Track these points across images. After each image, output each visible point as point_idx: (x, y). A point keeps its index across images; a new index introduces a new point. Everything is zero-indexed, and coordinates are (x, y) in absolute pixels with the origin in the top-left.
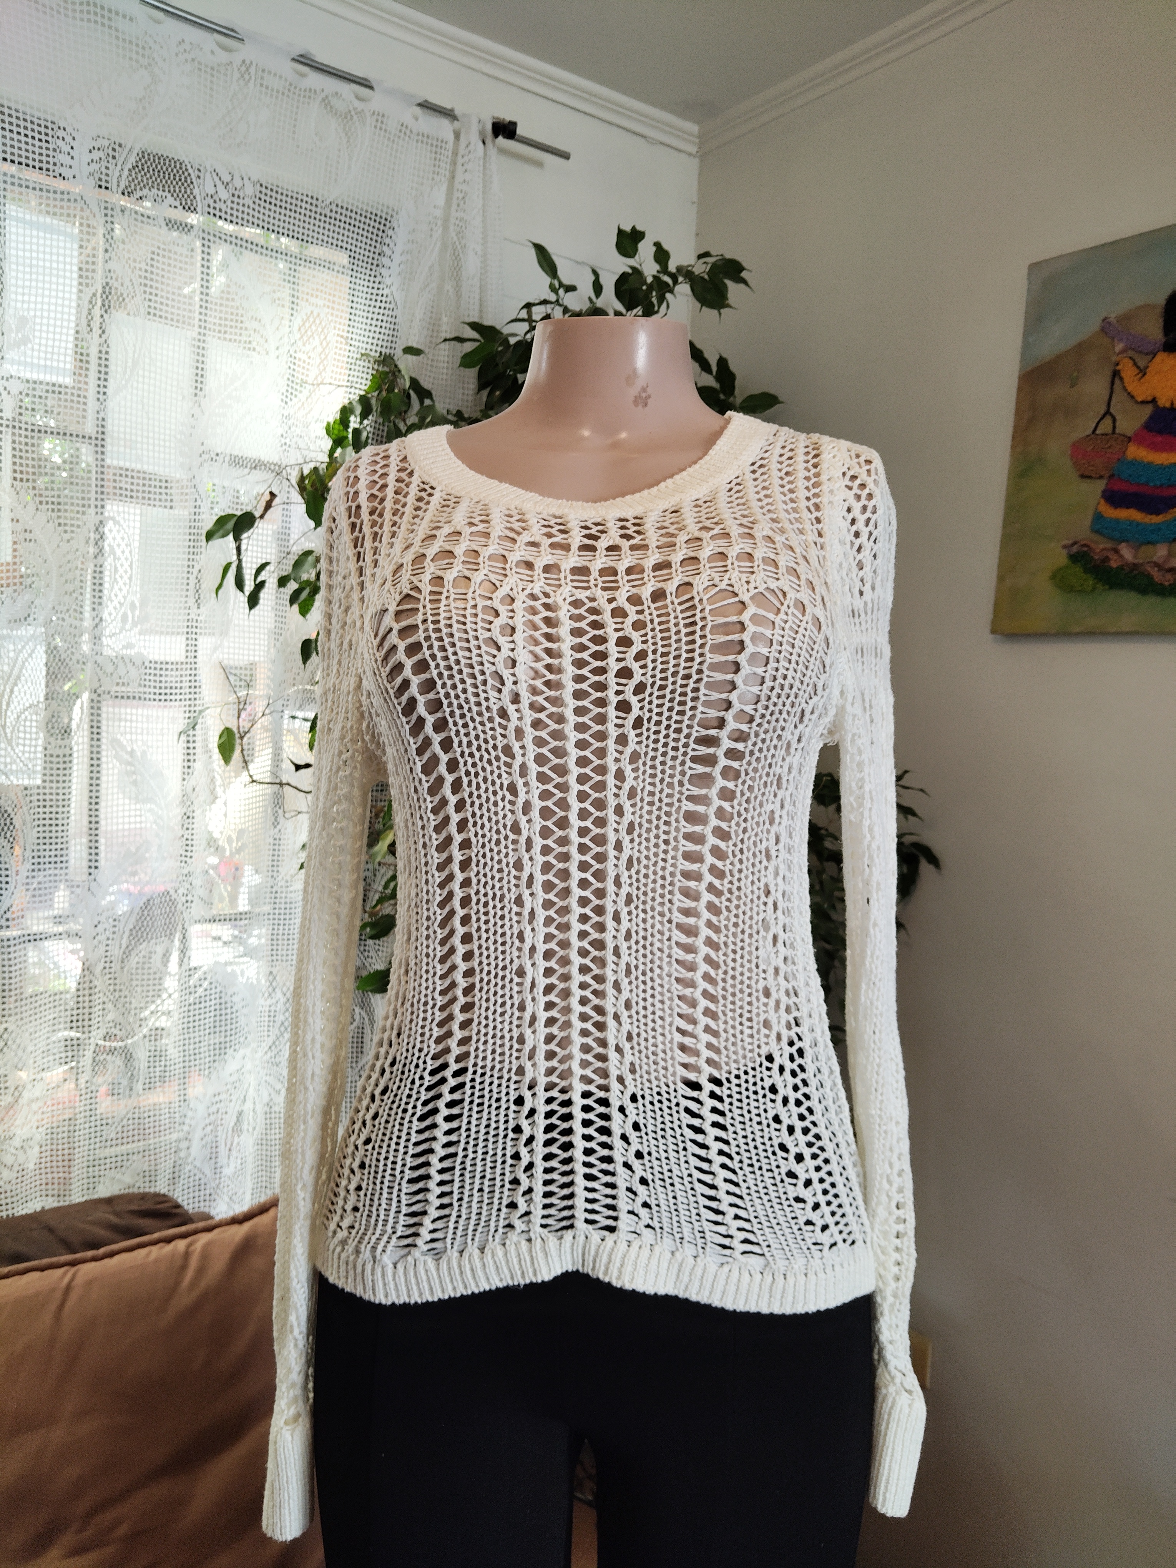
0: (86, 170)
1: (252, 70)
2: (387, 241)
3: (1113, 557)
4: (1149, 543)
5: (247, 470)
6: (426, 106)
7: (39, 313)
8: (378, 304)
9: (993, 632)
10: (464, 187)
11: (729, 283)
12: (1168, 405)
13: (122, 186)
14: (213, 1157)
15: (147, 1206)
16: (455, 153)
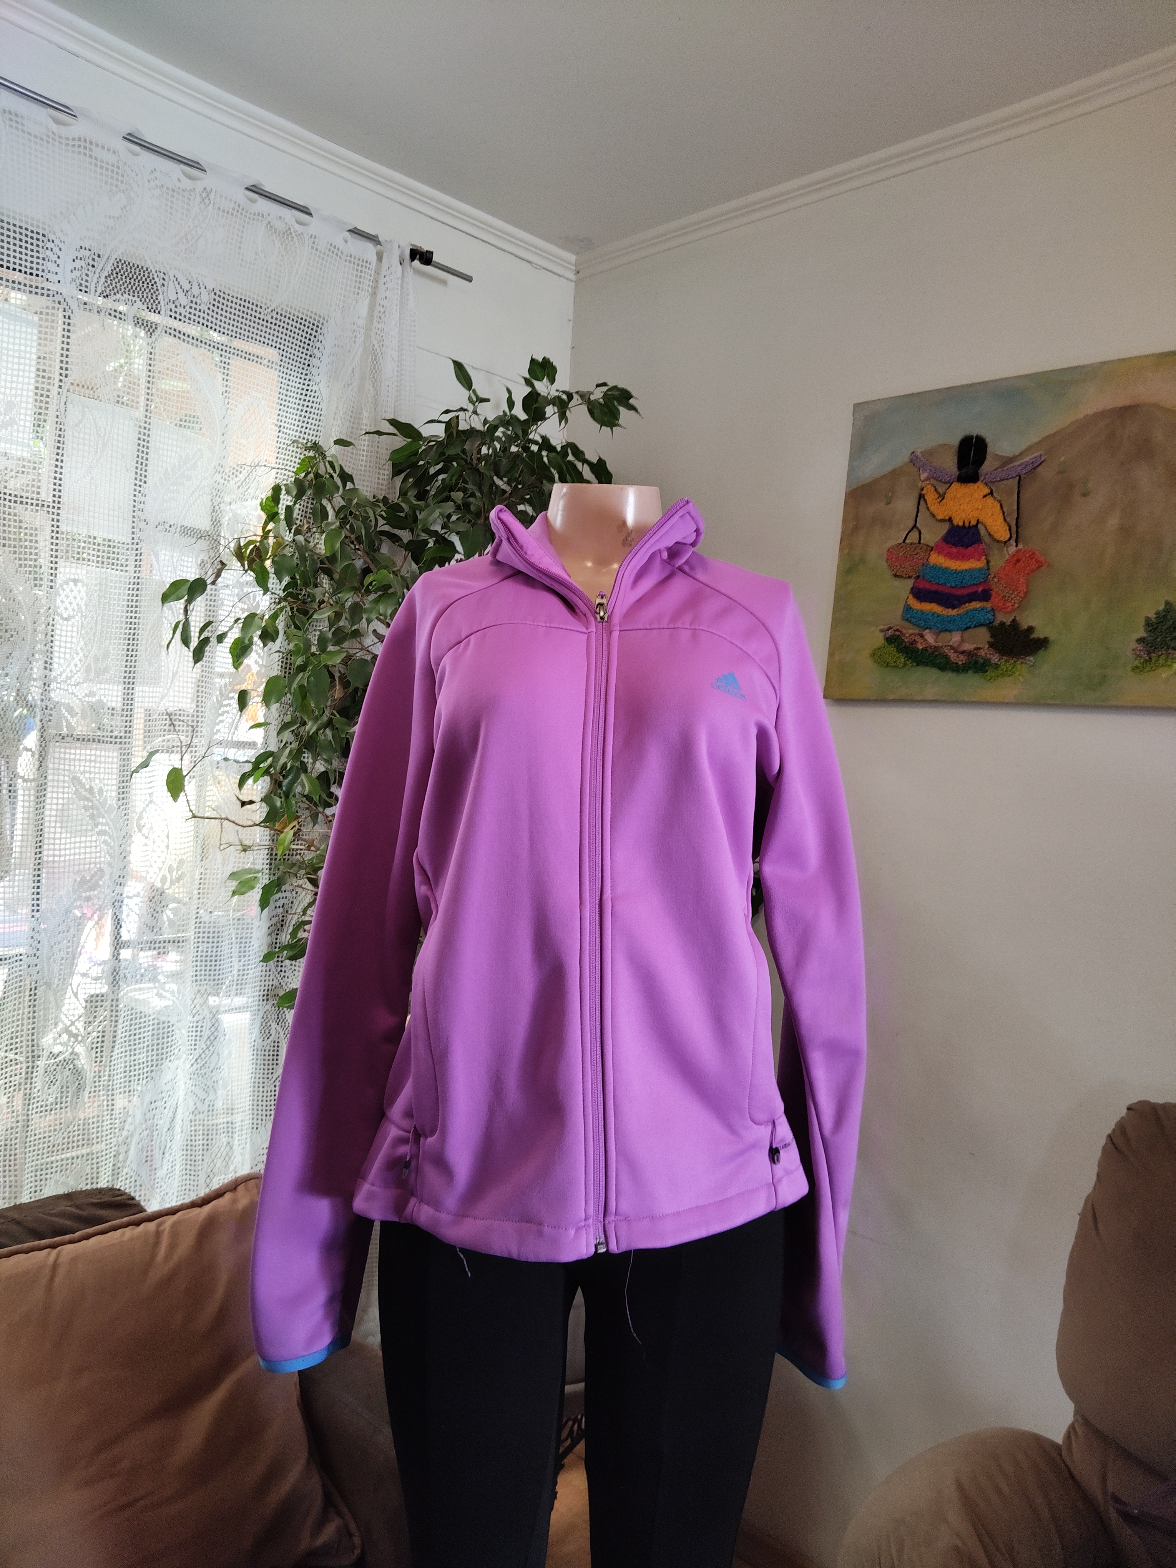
0: (69, 276)
1: (212, 196)
2: (318, 345)
3: (920, 640)
4: (946, 630)
5: (194, 540)
6: (355, 232)
7: (24, 399)
8: (307, 398)
9: (825, 697)
10: (385, 303)
11: (622, 409)
12: (961, 524)
13: (99, 291)
14: (148, 1160)
15: (106, 1199)
16: (378, 273)
